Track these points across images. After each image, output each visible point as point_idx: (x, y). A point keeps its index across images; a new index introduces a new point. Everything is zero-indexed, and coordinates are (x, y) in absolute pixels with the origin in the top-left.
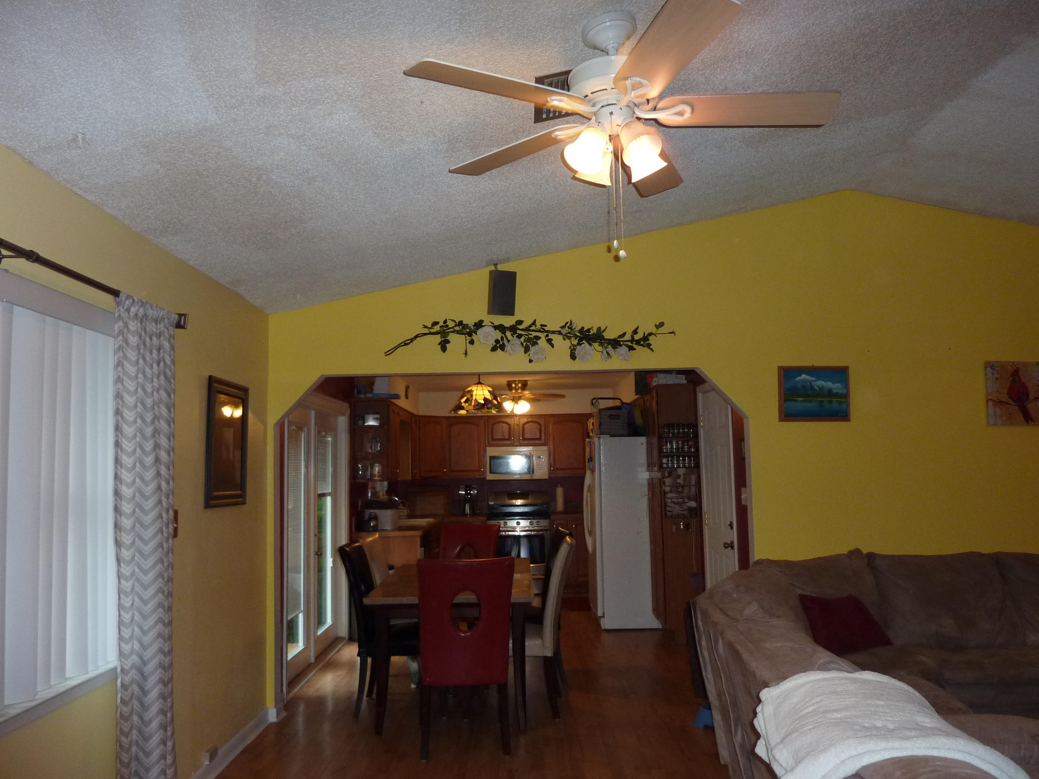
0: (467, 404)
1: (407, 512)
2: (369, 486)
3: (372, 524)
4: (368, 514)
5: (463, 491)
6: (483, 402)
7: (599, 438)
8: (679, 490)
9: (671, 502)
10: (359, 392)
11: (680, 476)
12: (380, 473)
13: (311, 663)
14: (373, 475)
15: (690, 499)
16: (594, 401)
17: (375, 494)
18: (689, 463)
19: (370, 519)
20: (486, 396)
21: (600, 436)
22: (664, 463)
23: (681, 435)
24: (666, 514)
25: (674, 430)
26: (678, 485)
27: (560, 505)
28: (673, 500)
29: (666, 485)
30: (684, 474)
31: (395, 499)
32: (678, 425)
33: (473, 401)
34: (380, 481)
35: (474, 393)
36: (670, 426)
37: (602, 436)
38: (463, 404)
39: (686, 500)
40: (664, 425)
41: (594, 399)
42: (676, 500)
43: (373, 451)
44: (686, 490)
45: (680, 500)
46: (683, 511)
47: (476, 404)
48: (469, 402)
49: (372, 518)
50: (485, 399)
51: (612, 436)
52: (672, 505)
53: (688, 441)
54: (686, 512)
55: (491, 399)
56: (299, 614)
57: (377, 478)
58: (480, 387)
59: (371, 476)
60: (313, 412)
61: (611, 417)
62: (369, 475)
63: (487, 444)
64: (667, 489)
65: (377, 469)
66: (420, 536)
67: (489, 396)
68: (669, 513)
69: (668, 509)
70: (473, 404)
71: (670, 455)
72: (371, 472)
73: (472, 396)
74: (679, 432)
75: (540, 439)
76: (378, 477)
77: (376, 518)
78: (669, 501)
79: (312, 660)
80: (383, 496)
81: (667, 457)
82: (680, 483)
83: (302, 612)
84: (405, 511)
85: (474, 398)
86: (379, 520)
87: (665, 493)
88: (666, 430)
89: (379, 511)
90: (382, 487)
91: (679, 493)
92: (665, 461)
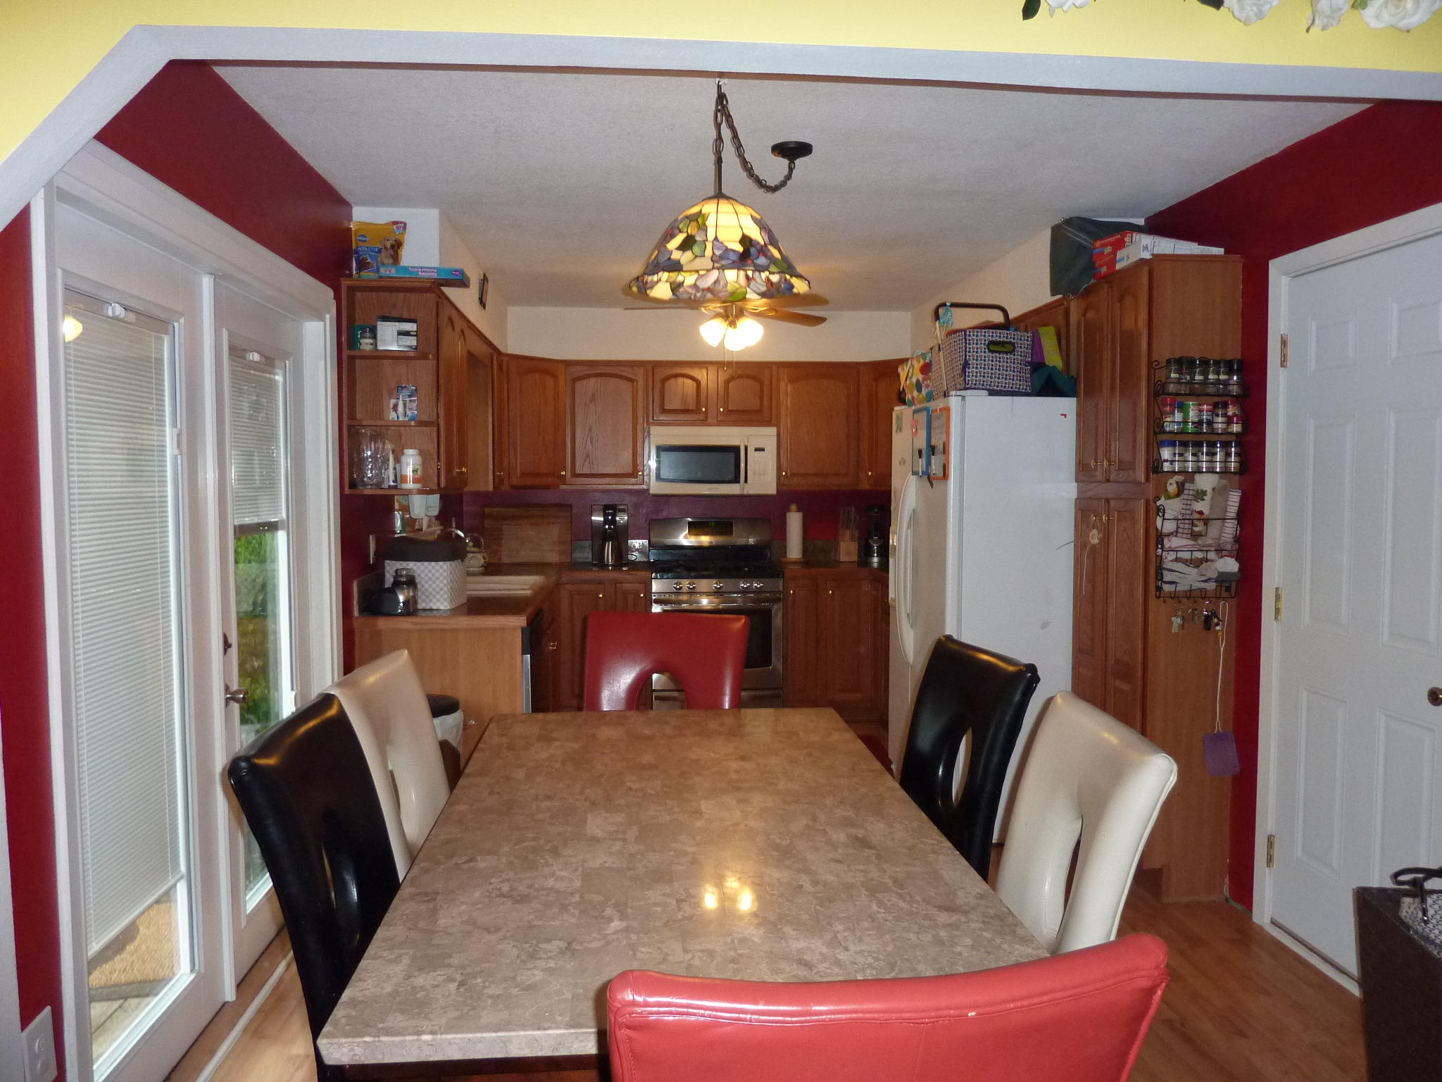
0: (689, 254)
1: (484, 558)
2: (397, 506)
3: (401, 598)
4: (392, 572)
5: (599, 516)
6: (740, 249)
7: (963, 398)
8: (1196, 529)
9: (1177, 560)
10: (362, 265)
11: (1204, 493)
12: (419, 472)
13: (225, 1004)
14: (402, 478)
15: (1220, 551)
16: (941, 310)
17: (409, 523)
18: (1225, 461)
19: (397, 584)
20: (747, 233)
21: (963, 393)
22: (1165, 461)
23: (1211, 389)
24: (1159, 589)
25: (1192, 375)
26: (1196, 516)
27: (794, 549)
28: (1180, 555)
29: (1166, 516)
30: (1214, 489)
31: (458, 536)
32: (1205, 363)
33: (709, 246)
34: (420, 492)
35: (710, 223)
36: (1185, 364)
37: (969, 392)
38: (676, 255)
39: (1212, 555)
40: (1168, 361)
41: (944, 305)
42: (1187, 555)
43: (401, 419)
44: (1213, 531)
45: (1199, 555)
46: (1205, 581)
47: (718, 253)
48: (696, 249)
49: (403, 583)
50: (745, 240)
51: (992, 393)
52: (1179, 566)
53: (1225, 406)
54: (1211, 586)
55: (762, 243)
56: (174, 886)
57: (410, 485)
58: (725, 206)
59: (395, 481)
60: (207, 283)
61: (993, 346)
62: (392, 477)
63: (651, 420)
64: (1169, 527)
65: (411, 463)
66: (523, 629)
67: (755, 234)
68: (1167, 588)
69: (1168, 576)
70: (709, 252)
71: (1183, 441)
72: (395, 469)
73: (704, 228)
74: (1205, 382)
75: (759, 411)
76: (415, 481)
77: (411, 582)
78: (1172, 556)
79: (230, 994)
80: (429, 526)
81: (1172, 444)
82: (1201, 513)
83: (181, 878)
84: (480, 556)
85: (711, 236)
86: (419, 586)
87: (1160, 538)
88: (1173, 375)
89: (419, 564)
90: (424, 508)
91: (1195, 536)
92: (1166, 453)
